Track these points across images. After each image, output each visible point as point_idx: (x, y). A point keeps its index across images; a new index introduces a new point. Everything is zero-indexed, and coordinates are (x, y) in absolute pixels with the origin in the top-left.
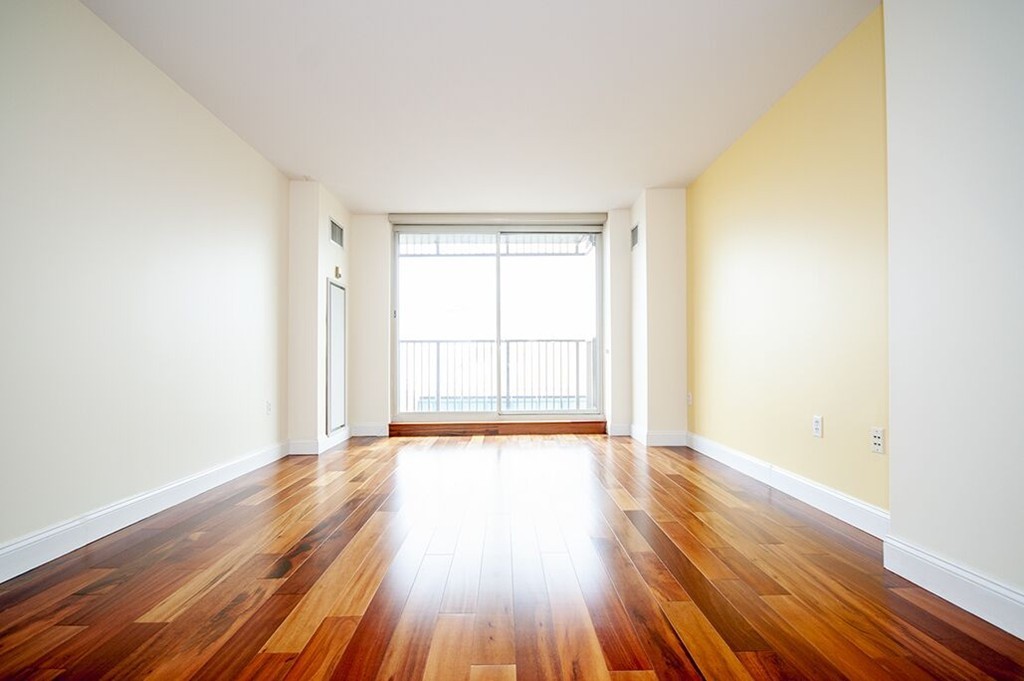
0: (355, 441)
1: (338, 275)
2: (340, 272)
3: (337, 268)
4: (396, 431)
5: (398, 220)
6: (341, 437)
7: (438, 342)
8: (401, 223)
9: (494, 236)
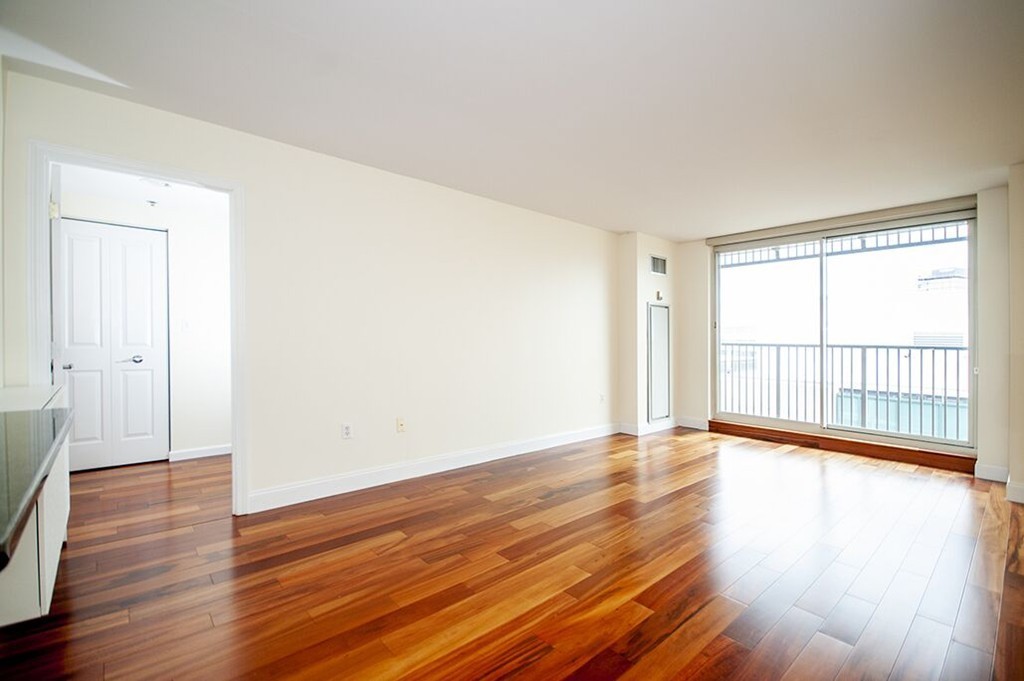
0: (680, 430)
1: (659, 298)
2: (661, 295)
3: (658, 293)
4: (716, 427)
5: (716, 243)
6: (669, 424)
7: (779, 347)
8: (718, 245)
9: (818, 242)
